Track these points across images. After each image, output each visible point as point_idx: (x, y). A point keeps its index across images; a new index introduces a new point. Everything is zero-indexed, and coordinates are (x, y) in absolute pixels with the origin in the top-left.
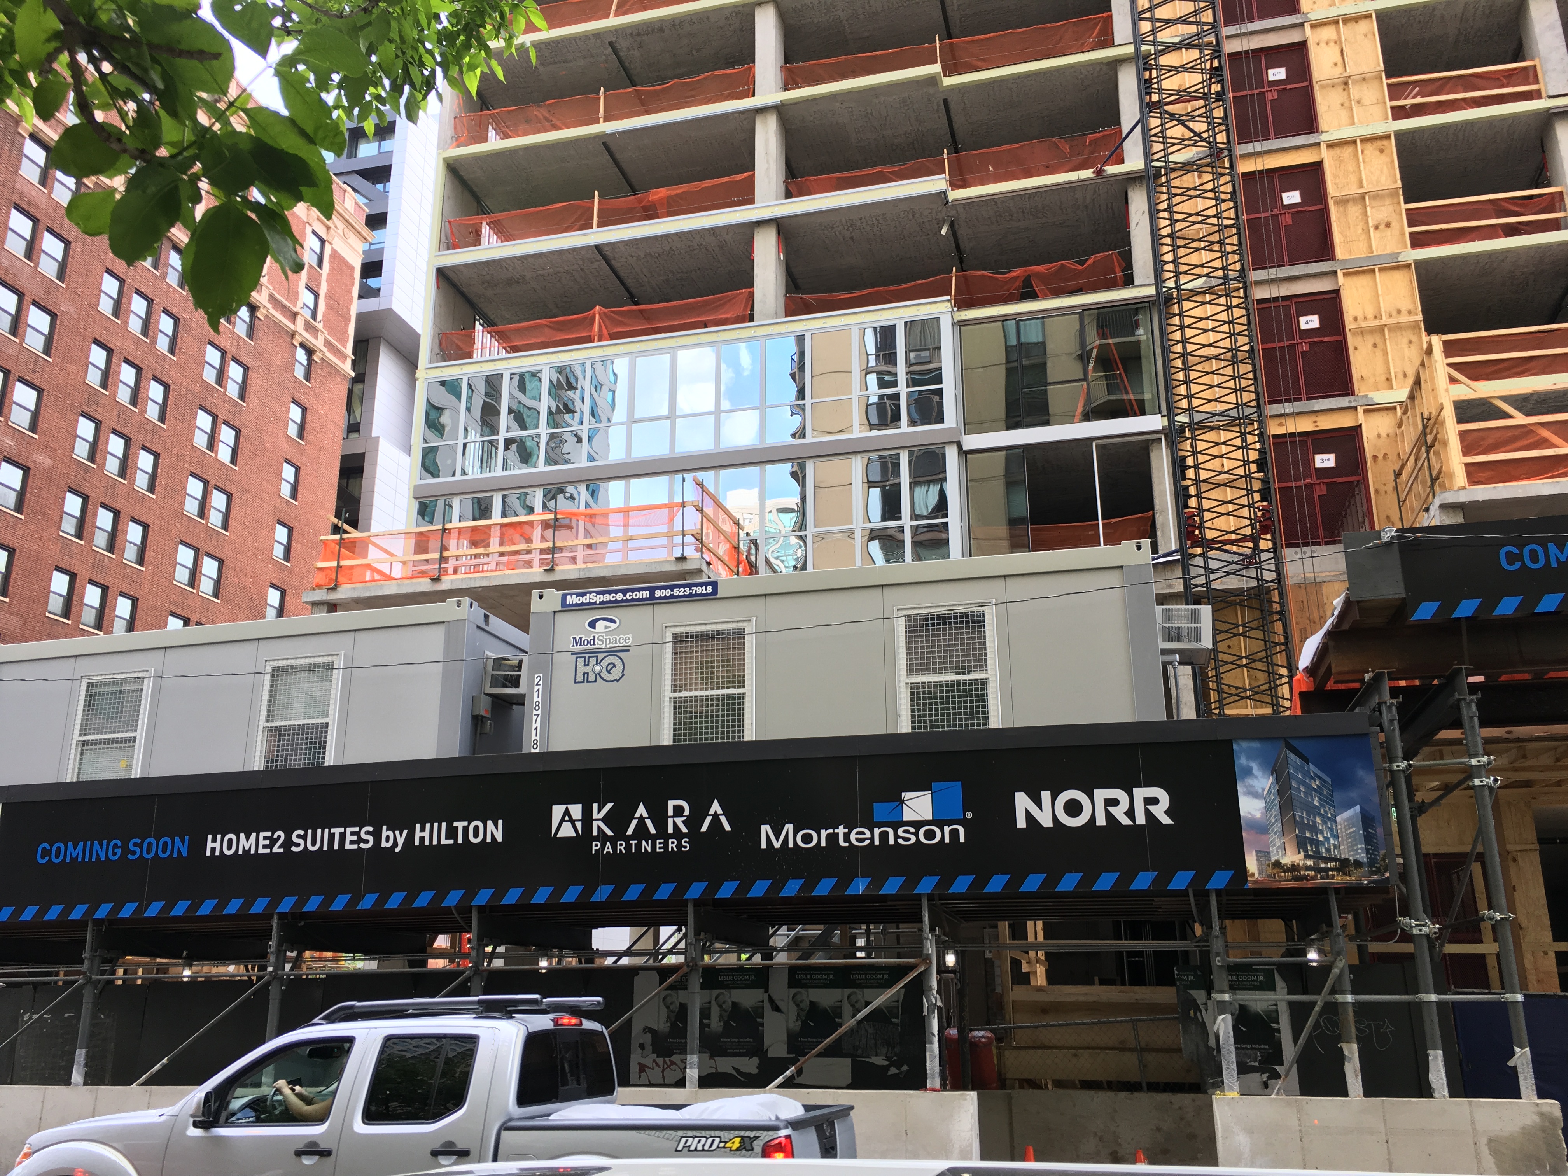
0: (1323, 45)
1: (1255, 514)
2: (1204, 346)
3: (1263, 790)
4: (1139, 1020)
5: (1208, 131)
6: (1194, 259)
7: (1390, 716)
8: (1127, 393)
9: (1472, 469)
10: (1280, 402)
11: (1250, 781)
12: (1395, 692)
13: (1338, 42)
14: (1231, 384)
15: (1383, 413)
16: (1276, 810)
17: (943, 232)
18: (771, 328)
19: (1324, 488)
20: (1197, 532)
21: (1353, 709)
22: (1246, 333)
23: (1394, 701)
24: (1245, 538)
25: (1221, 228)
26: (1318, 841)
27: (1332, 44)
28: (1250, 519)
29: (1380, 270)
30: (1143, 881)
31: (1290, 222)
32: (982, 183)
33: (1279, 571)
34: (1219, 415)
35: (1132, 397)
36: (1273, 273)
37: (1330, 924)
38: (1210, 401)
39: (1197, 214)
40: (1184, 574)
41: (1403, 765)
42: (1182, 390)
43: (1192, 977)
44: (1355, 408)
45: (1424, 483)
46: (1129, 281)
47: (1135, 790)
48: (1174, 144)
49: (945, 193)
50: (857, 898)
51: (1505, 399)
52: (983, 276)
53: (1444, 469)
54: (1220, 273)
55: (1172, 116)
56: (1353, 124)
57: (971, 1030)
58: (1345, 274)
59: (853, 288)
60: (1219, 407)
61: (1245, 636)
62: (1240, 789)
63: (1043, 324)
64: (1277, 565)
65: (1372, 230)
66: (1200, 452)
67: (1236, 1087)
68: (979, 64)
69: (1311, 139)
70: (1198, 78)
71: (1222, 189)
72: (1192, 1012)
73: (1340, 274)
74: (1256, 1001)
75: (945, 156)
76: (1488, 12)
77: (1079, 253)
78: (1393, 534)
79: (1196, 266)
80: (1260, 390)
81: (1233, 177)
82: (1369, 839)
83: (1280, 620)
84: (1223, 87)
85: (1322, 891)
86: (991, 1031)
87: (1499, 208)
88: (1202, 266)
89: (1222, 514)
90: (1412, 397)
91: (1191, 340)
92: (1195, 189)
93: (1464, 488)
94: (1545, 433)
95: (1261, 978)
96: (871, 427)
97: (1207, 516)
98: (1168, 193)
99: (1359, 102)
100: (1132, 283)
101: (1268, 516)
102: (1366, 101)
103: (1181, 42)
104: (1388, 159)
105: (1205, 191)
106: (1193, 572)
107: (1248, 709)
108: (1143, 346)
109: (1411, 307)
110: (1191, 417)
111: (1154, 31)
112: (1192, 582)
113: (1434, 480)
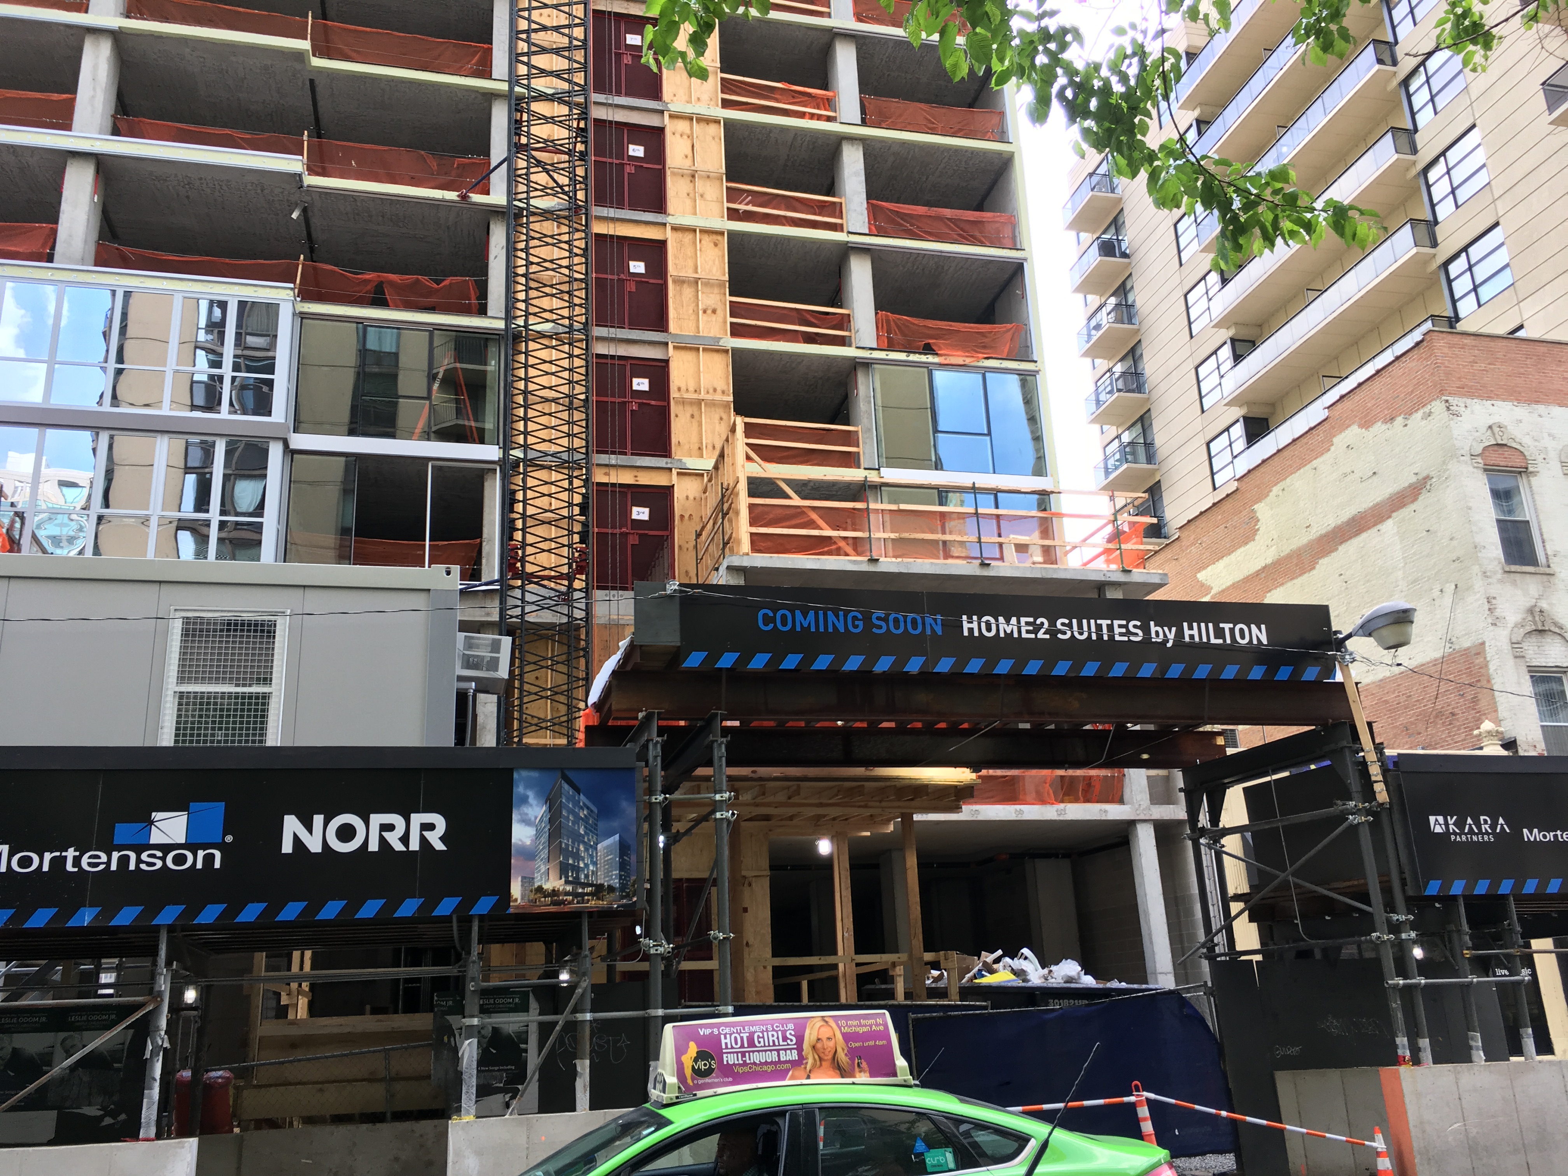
0: (678, 136)
1: (573, 554)
2: (545, 388)
3: (536, 818)
4: (393, 1049)
5: (569, 185)
6: (545, 303)
7: (655, 752)
8: (469, 420)
9: (755, 538)
10: (606, 452)
11: (526, 809)
12: (661, 731)
13: (690, 136)
14: (565, 428)
15: (693, 478)
16: (544, 838)
17: (295, 216)
18: (75, 274)
19: (637, 538)
20: (519, 565)
21: (625, 745)
22: (584, 383)
23: (660, 739)
24: (561, 576)
25: (571, 280)
26: (579, 867)
27: (686, 137)
28: (568, 558)
29: (704, 349)
30: (409, 908)
31: (634, 290)
32: (342, 177)
33: (588, 610)
34: (552, 455)
35: (473, 424)
36: (613, 332)
37: (580, 947)
38: (545, 441)
39: (552, 261)
40: (501, 603)
41: (661, 798)
42: (521, 426)
43: (451, 1003)
44: (670, 469)
45: (718, 545)
46: (482, 311)
47: (412, 815)
48: (536, 190)
49: (300, 175)
50: (81, 931)
51: (788, 482)
52: (334, 272)
53: (734, 535)
54: (566, 322)
55: (539, 163)
56: (695, 214)
57: (207, 1071)
58: (675, 347)
59: (184, 252)
60: (554, 449)
61: (552, 670)
62: (515, 817)
63: (399, 336)
64: (587, 604)
65: (701, 312)
66: (530, 488)
67: (473, 1111)
68: (354, 55)
69: (659, 218)
70: (565, 133)
71: (576, 243)
72: (446, 1038)
73: (671, 346)
74: (509, 1023)
75: (305, 138)
76: (811, 147)
77: (438, 272)
78: (676, 587)
79: (545, 311)
80: (590, 438)
81: (587, 235)
82: (623, 866)
83: (584, 656)
84: (586, 148)
85: (577, 915)
86: (230, 1070)
87: (802, 318)
88: (551, 311)
89: (544, 551)
90: (716, 468)
91: (534, 380)
92: (552, 237)
93: (747, 554)
94: (814, 516)
95: (517, 1000)
96: (194, 407)
97: (529, 550)
98: (527, 235)
99: (702, 196)
100: (486, 314)
101: (583, 557)
102: (708, 196)
103: (552, 95)
104: (720, 253)
105: (560, 242)
106: (511, 602)
107: (547, 739)
108: (489, 377)
109: (725, 388)
110: (525, 453)
111: (529, 76)
112: (509, 612)
113: (725, 544)
